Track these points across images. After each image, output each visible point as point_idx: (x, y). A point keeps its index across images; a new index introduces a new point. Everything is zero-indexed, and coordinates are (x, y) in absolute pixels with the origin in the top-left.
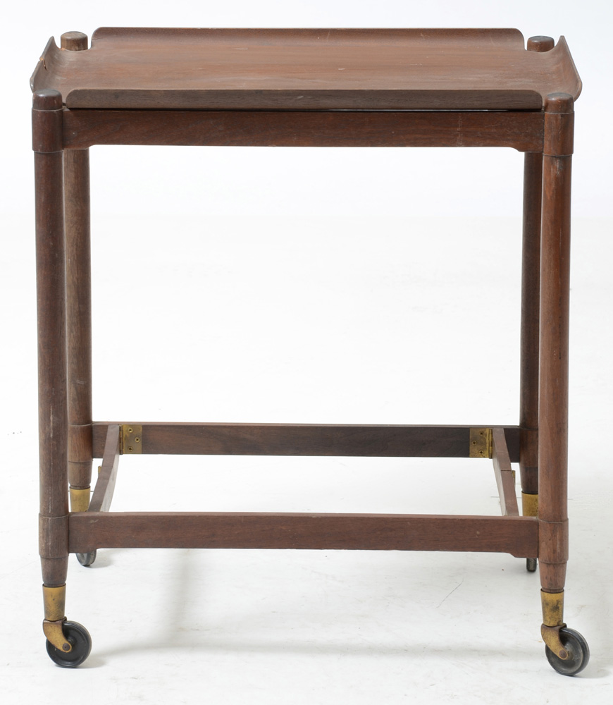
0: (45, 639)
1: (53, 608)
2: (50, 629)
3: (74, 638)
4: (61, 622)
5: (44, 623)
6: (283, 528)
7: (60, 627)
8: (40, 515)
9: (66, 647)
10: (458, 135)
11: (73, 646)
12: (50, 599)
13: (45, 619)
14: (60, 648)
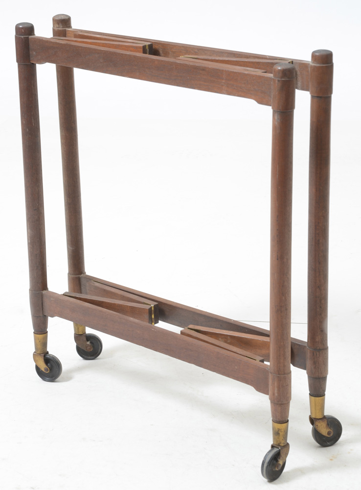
0: (34, 364)
1: (39, 346)
2: (37, 358)
3: (52, 365)
4: (43, 355)
5: (34, 354)
6: (138, 332)
7: (43, 358)
8: (30, 290)
9: (46, 370)
10: (223, 86)
11: (50, 370)
12: (38, 341)
13: (35, 352)
14: (43, 370)
